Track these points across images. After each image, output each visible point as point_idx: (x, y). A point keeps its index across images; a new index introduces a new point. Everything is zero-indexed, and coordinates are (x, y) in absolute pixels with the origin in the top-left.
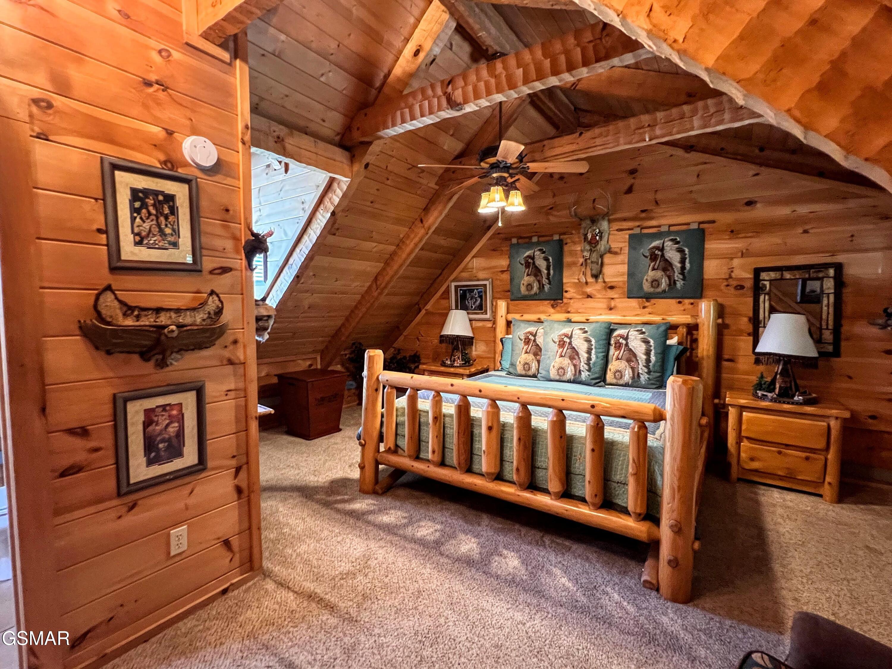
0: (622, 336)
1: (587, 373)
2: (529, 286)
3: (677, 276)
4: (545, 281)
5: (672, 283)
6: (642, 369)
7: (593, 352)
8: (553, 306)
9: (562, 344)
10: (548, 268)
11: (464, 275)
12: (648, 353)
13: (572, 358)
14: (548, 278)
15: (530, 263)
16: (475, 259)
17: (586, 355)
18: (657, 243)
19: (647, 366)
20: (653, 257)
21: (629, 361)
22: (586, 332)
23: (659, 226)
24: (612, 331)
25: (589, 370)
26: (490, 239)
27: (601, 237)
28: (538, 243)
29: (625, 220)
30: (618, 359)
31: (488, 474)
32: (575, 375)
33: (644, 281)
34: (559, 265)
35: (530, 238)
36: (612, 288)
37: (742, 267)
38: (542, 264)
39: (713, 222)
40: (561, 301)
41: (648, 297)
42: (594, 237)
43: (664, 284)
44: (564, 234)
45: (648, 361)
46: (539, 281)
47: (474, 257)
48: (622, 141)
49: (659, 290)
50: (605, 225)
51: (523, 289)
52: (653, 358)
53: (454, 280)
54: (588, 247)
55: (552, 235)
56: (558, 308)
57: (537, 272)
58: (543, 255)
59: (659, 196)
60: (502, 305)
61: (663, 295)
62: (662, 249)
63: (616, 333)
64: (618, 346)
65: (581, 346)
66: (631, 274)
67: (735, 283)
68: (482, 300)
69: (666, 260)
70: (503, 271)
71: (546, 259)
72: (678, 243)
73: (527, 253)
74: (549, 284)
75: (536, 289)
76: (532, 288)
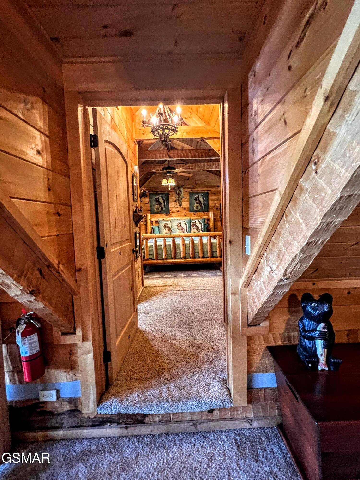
0: (194, 223)
2: (158, 209)
3: (203, 205)
4: (163, 206)
5: (201, 207)
7: (188, 227)
8: (166, 215)
9: (178, 226)
10: (164, 202)
12: (201, 226)
13: (182, 230)
14: (164, 206)
15: (157, 201)
17: (186, 229)
19: (202, 230)
20: (196, 200)
21: (197, 229)
22: (185, 222)
23: (197, 191)
24: (191, 221)
27: (181, 193)
28: (160, 194)
29: (187, 188)
30: (194, 229)
31: (183, 257)
33: (194, 207)
34: (168, 202)
35: (157, 192)
36: (185, 209)
37: (217, 203)
38: (162, 201)
39: (210, 191)
40: (169, 214)
42: (179, 193)
43: (199, 207)
44: (169, 191)
45: (202, 229)
46: (161, 207)
48: (197, 168)
49: (198, 209)
50: (182, 189)
51: (155, 210)
52: (203, 228)
54: (177, 196)
56: (168, 216)
57: (160, 204)
59: (197, 182)
60: (149, 215)
61: (199, 211)
62: (198, 197)
63: (192, 222)
64: (193, 226)
65: (184, 226)
66: (190, 205)
67: (216, 207)
69: (200, 201)
70: (147, 203)
71: (163, 199)
72: (202, 196)
73: (156, 197)
74: (165, 208)
75: (160, 209)
76: (159, 209)
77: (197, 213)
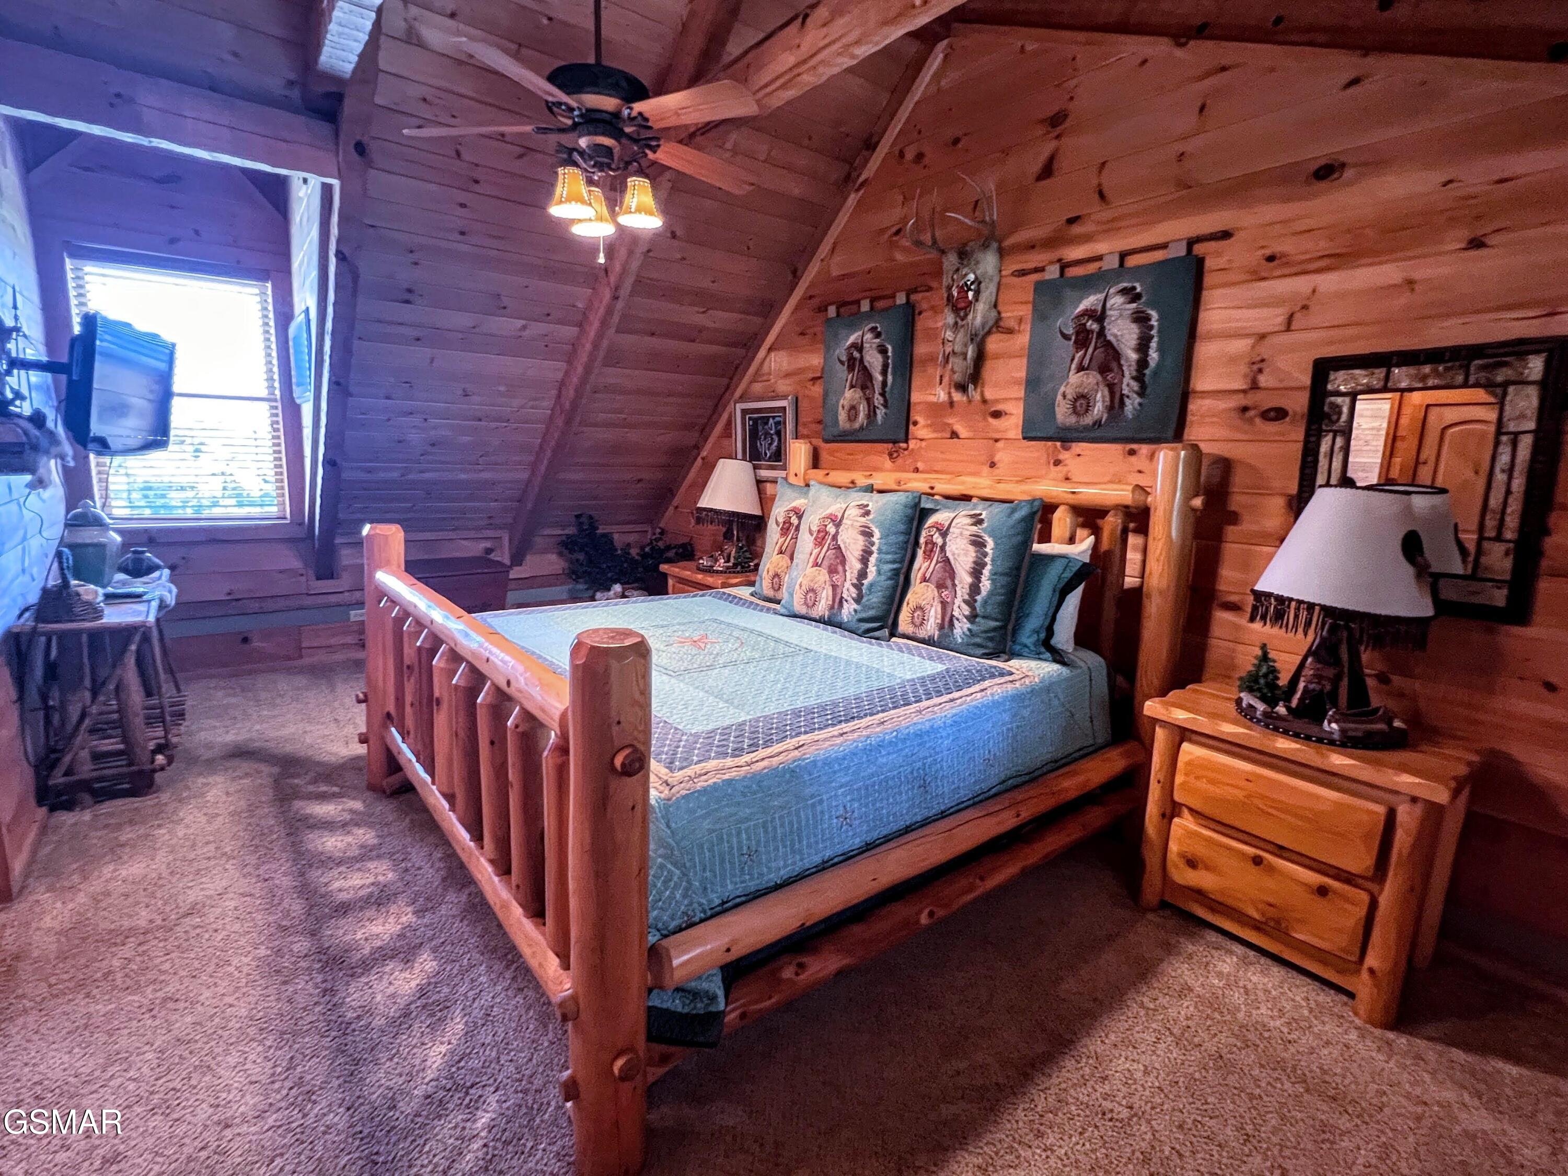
0: (939, 528)
1: (855, 606)
3: (1128, 385)
4: (877, 400)
5: (1116, 403)
6: (960, 610)
7: (873, 559)
8: (891, 457)
9: (821, 537)
10: (884, 371)
11: (757, 388)
12: (977, 571)
13: (832, 571)
14: (883, 393)
15: (855, 362)
16: (773, 354)
17: (858, 566)
18: (1090, 301)
19: (971, 603)
20: (1082, 338)
21: (940, 586)
22: (867, 514)
23: (1099, 258)
24: (924, 514)
25: (858, 600)
26: (797, 308)
27: (977, 293)
28: (869, 316)
29: (1031, 247)
32: (832, 607)
33: (1059, 397)
34: (905, 364)
35: (858, 302)
36: (997, 414)
39: (1226, 235)
40: (903, 445)
41: (1066, 438)
42: (963, 293)
43: (1100, 404)
44: (915, 291)
45: (975, 589)
46: (868, 400)
47: (770, 350)
49: (1088, 420)
50: (988, 262)
51: (842, 417)
52: (986, 585)
53: (742, 399)
54: (951, 319)
55: (893, 297)
56: (901, 461)
58: (878, 340)
59: (1109, 178)
60: (801, 451)
61: (1095, 433)
62: (1100, 316)
63: (931, 521)
64: (930, 550)
65: (853, 546)
66: (1032, 382)
67: (1264, 402)
68: (780, 440)
69: (1109, 344)
71: (882, 350)
72: (1136, 298)
73: (852, 339)
74: (888, 406)
75: (862, 417)
76: (856, 417)
77: (1078, 447)
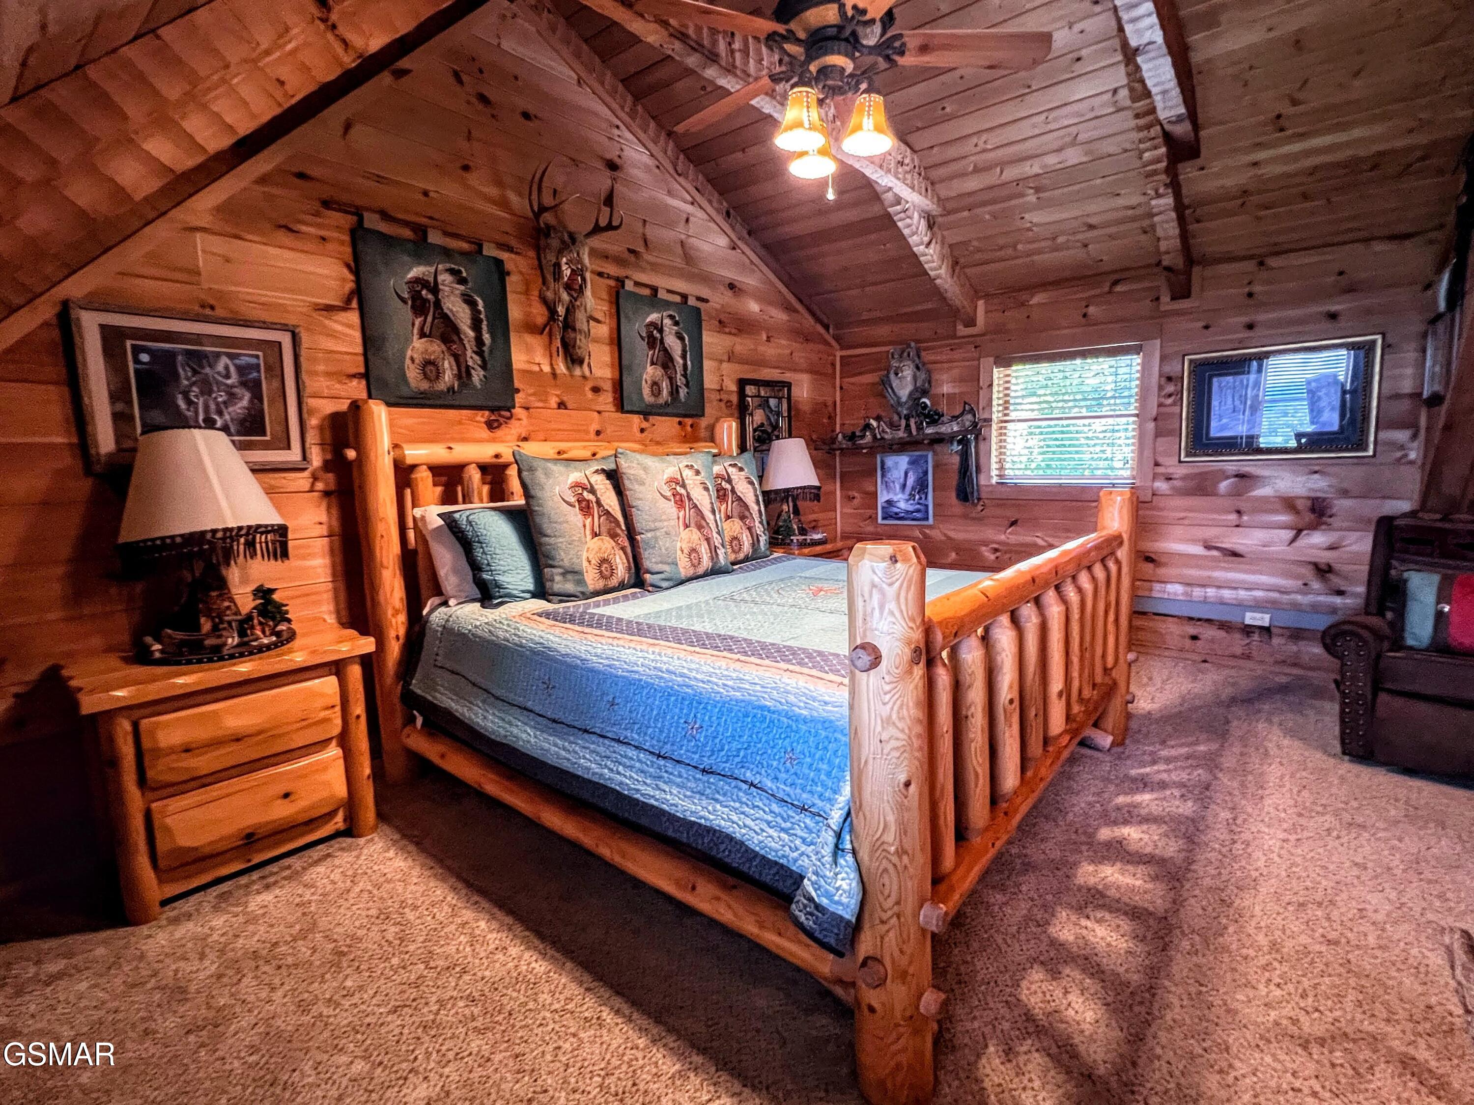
2: (429, 367)
3: (679, 379)
4: (472, 359)
5: (675, 391)
6: (758, 527)
8: (488, 425)
10: (476, 325)
11: (147, 289)
13: (699, 529)
14: (480, 353)
15: (425, 304)
18: (654, 317)
20: (651, 342)
21: (741, 519)
23: (654, 288)
27: (584, 280)
28: (447, 253)
29: (607, 256)
30: (727, 517)
33: (643, 382)
34: (500, 324)
35: (423, 230)
36: (593, 389)
37: (730, 376)
38: (458, 311)
39: (707, 301)
40: (507, 414)
41: (646, 413)
42: (575, 276)
43: (666, 390)
44: (503, 247)
46: (456, 357)
49: (660, 400)
51: (413, 374)
53: (93, 305)
54: (563, 296)
55: (477, 242)
56: (501, 430)
57: (447, 331)
58: (462, 288)
59: (649, 233)
61: (665, 410)
62: (661, 329)
66: (623, 368)
67: (725, 397)
69: (666, 350)
70: (329, 309)
71: (470, 302)
72: (677, 323)
73: (416, 271)
74: (484, 367)
75: (448, 377)
76: (438, 375)
77: (653, 419)
